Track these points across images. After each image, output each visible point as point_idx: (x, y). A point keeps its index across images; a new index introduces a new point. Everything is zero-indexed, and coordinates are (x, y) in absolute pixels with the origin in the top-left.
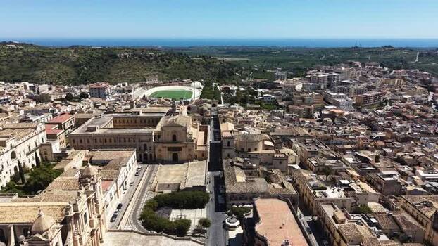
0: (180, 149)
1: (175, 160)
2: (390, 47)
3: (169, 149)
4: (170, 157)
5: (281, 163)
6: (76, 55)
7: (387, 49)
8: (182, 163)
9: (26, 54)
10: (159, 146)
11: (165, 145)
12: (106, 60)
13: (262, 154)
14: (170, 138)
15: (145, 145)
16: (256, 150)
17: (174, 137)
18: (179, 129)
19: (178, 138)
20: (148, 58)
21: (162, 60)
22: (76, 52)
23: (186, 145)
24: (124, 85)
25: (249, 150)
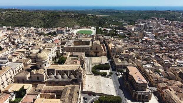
0: (98, 52)
1: (96, 56)
2: (170, 11)
3: (95, 52)
4: (95, 55)
5: (131, 57)
6: (43, 15)
7: (168, 12)
8: (99, 56)
9: (24, 15)
10: (91, 51)
11: (93, 51)
12: (55, 17)
13: (125, 54)
14: (95, 49)
15: (87, 51)
16: (123, 53)
17: (97, 49)
18: (98, 46)
19: (98, 49)
20: (72, 16)
21: (77, 17)
22: (42, 14)
23: (100, 51)
24: (67, 28)
25: (121, 53)
